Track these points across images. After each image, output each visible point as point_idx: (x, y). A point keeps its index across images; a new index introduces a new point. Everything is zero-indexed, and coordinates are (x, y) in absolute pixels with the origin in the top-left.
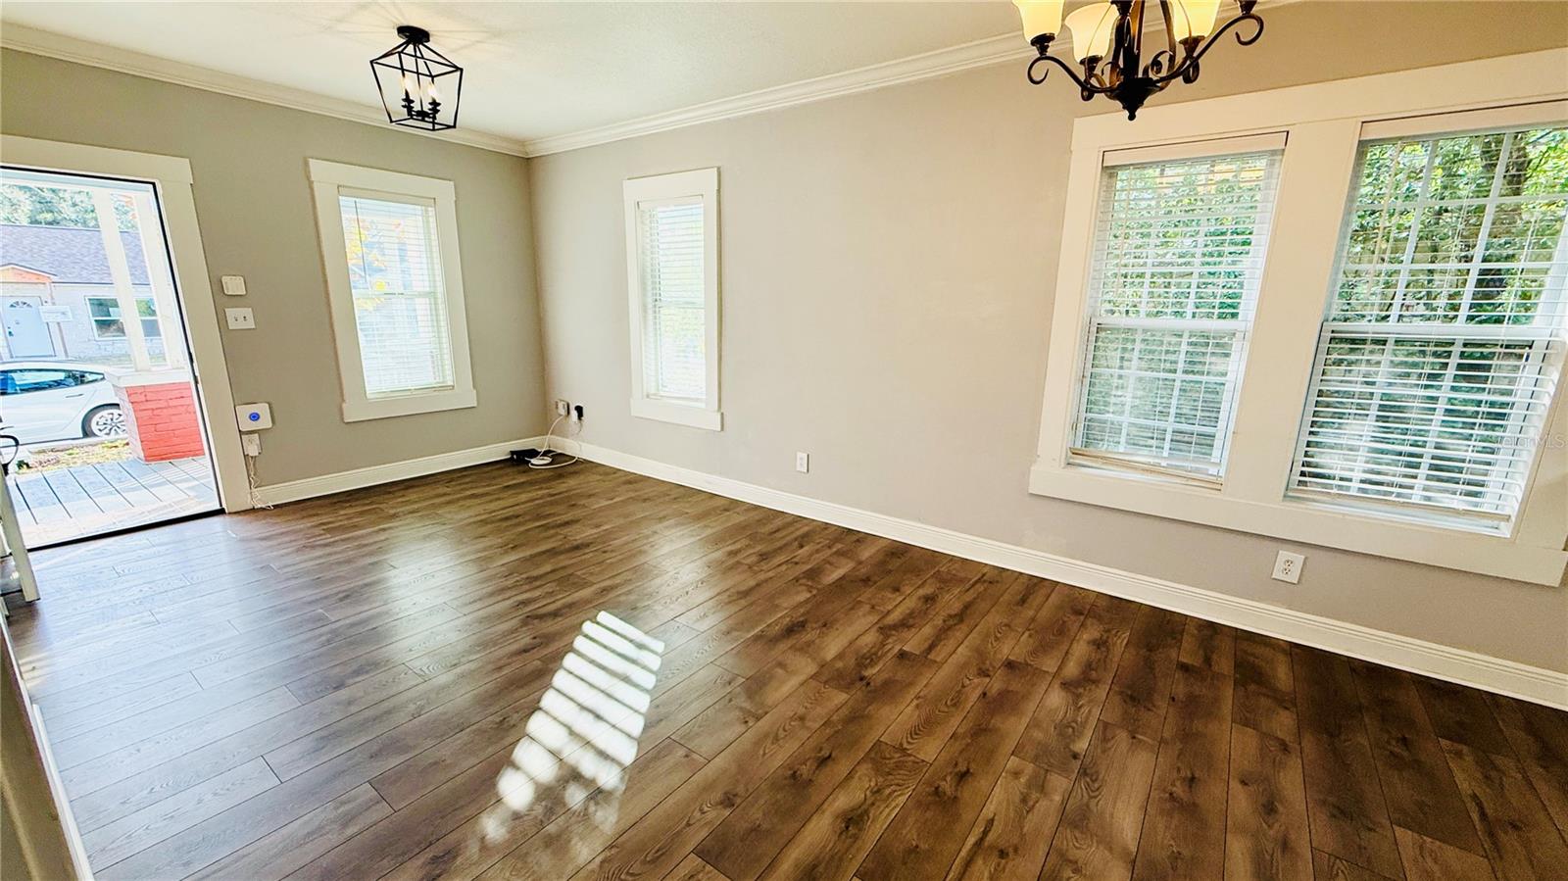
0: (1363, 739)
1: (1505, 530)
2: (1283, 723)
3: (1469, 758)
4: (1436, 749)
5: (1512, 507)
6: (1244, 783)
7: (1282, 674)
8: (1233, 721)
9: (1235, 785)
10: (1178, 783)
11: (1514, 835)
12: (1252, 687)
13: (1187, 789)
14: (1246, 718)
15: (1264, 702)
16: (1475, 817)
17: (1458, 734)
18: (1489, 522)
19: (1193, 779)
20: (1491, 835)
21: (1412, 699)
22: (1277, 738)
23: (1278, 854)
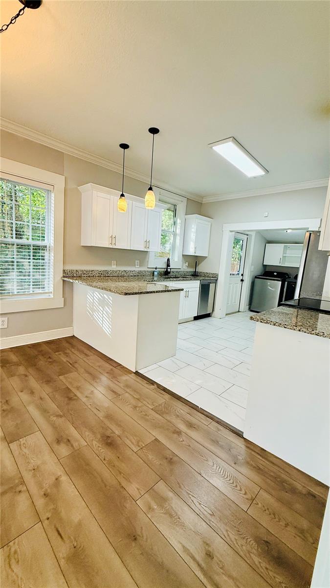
0: (42, 362)
1: (52, 296)
2: (21, 370)
3: (62, 354)
4: (55, 356)
5: (51, 290)
6: (22, 391)
7: (13, 358)
8: (8, 378)
9: (20, 394)
10: (3, 406)
11: (76, 364)
12: (7, 365)
13: (7, 405)
14: (11, 375)
15: (13, 367)
16: (69, 365)
17: (57, 350)
18: (47, 295)
19: (7, 401)
20: (73, 366)
21: (45, 348)
22: (23, 375)
23: (41, 401)
